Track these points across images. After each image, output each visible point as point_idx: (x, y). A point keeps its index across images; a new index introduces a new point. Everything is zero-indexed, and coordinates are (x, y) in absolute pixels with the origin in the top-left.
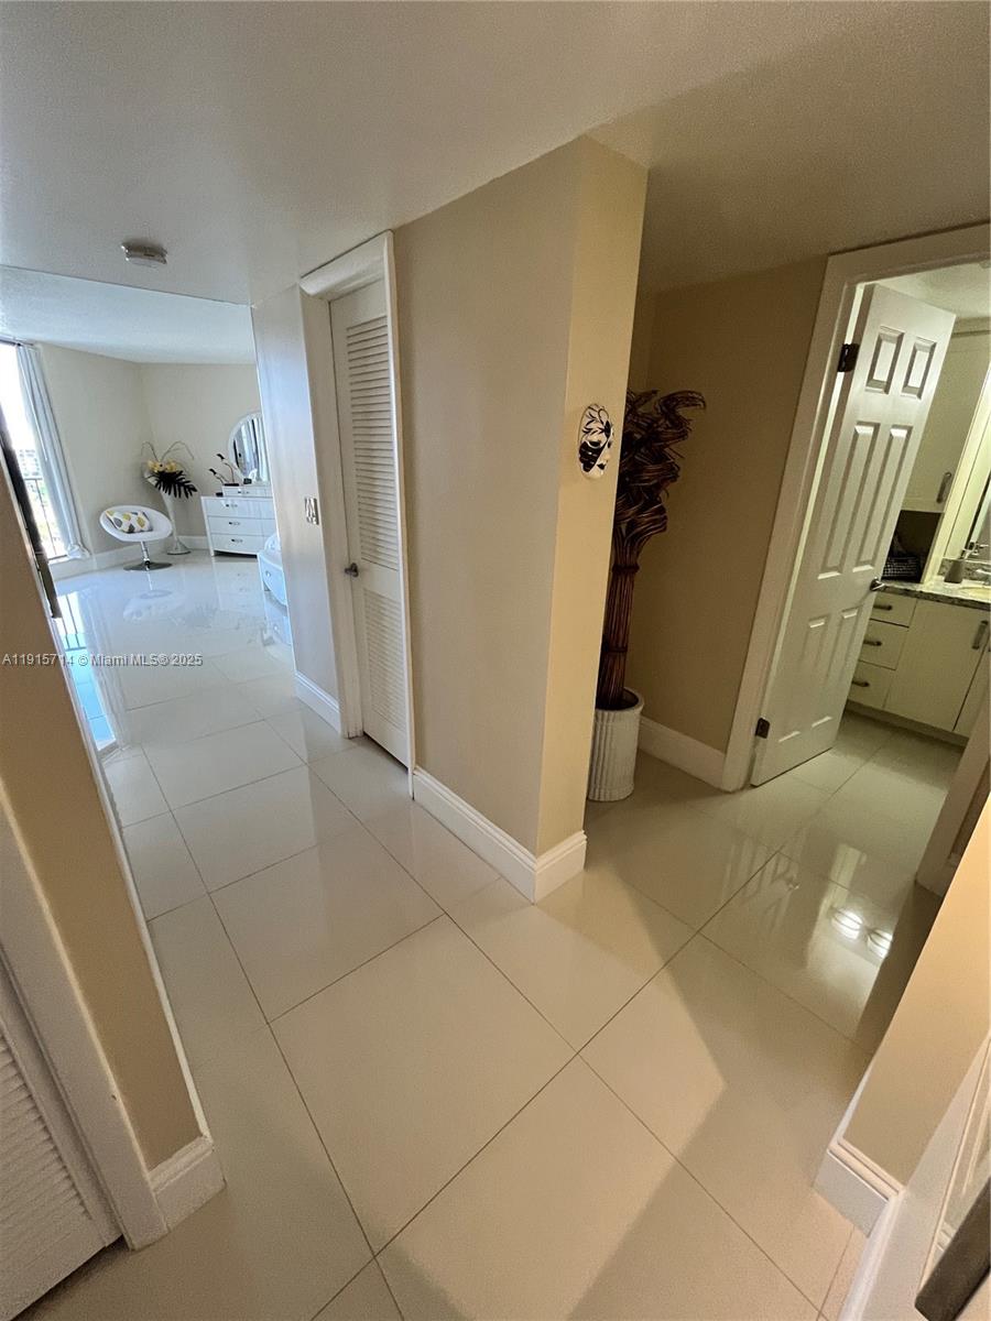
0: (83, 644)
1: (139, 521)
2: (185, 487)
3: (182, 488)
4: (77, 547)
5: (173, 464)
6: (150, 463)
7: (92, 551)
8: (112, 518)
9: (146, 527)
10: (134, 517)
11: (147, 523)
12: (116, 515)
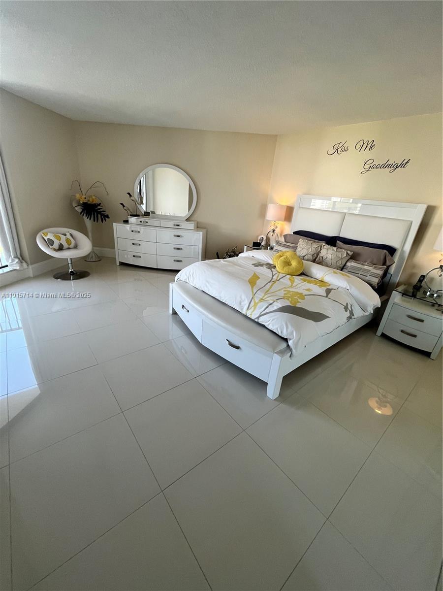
0: (21, 326)
1: (68, 241)
2: (102, 215)
3: (99, 215)
4: (17, 260)
5: (94, 197)
6: (78, 196)
7: (29, 263)
8: (46, 238)
9: (72, 245)
10: (63, 237)
11: (73, 242)
12: (50, 236)
